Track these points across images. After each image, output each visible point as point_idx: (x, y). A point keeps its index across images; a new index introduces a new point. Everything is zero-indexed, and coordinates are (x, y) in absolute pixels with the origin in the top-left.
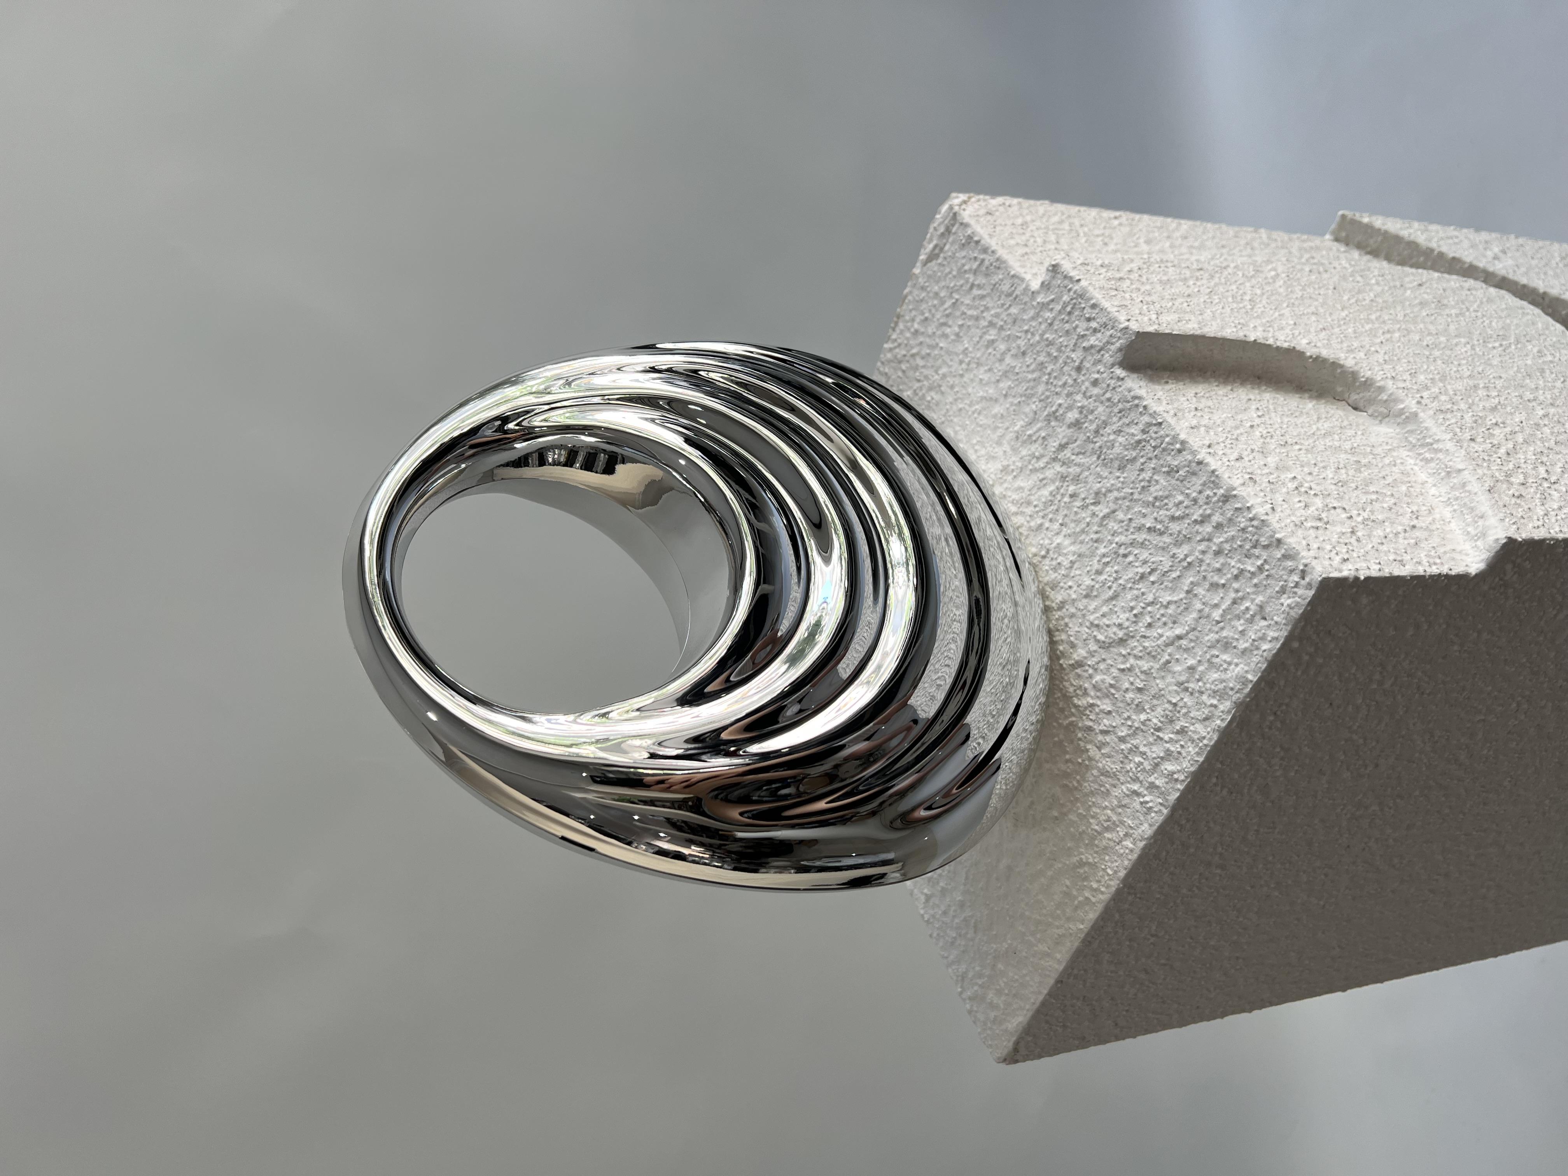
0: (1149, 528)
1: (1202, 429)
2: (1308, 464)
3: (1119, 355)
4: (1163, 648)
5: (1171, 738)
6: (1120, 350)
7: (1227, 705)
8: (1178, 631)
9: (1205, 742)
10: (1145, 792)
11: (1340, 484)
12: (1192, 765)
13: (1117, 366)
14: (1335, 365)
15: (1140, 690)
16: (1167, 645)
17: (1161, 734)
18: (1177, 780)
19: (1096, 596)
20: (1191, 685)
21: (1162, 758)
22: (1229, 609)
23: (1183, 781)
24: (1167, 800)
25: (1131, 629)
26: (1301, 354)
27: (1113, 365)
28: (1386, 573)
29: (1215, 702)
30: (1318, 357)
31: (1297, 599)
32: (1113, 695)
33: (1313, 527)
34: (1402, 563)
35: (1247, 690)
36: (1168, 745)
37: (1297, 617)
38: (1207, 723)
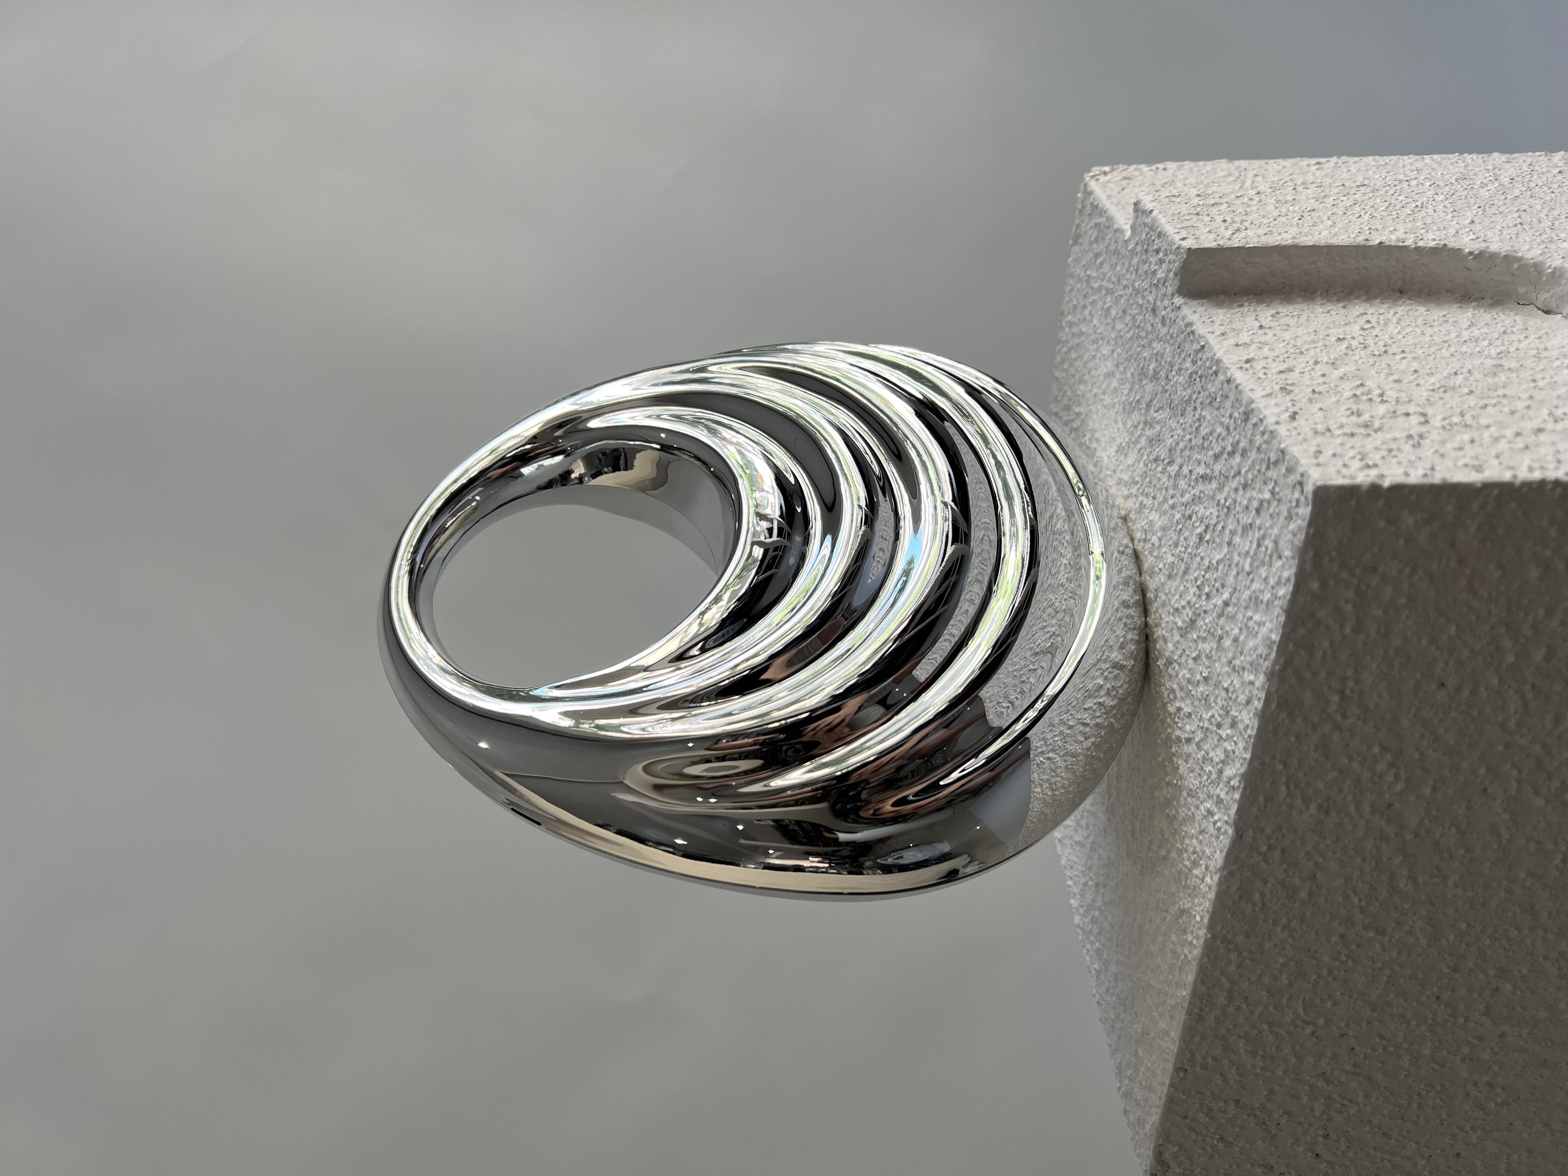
0: (1202, 477)
1: (1254, 346)
2: (1404, 372)
3: (1176, 281)
4: (1216, 620)
5: (1227, 735)
6: (1176, 275)
7: (1260, 680)
8: (1226, 596)
9: (1249, 732)
10: (1216, 810)
11: (1442, 389)
12: (1242, 765)
13: (1176, 295)
14: (1509, 259)
15: (1206, 679)
16: (1220, 616)
17: (1220, 732)
18: (1233, 788)
19: (1176, 574)
20: (1237, 662)
21: (1222, 762)
22: (1255, 554)
23: (1239, 787)
24: (1229, 816)
25: (1197, 606)
26: (1457, 252)
27: (1173, 295)
28: (1437, 478)
29: (1252, 677)
30: (1481, 254)
31: (1299, 522)
32: (1190, 691)
33: (1345, 434)
34: (1479, 469)
35: (1273, 656)
36: (1226, 744)
37: (1301, 545)
38: (1250, 707)
